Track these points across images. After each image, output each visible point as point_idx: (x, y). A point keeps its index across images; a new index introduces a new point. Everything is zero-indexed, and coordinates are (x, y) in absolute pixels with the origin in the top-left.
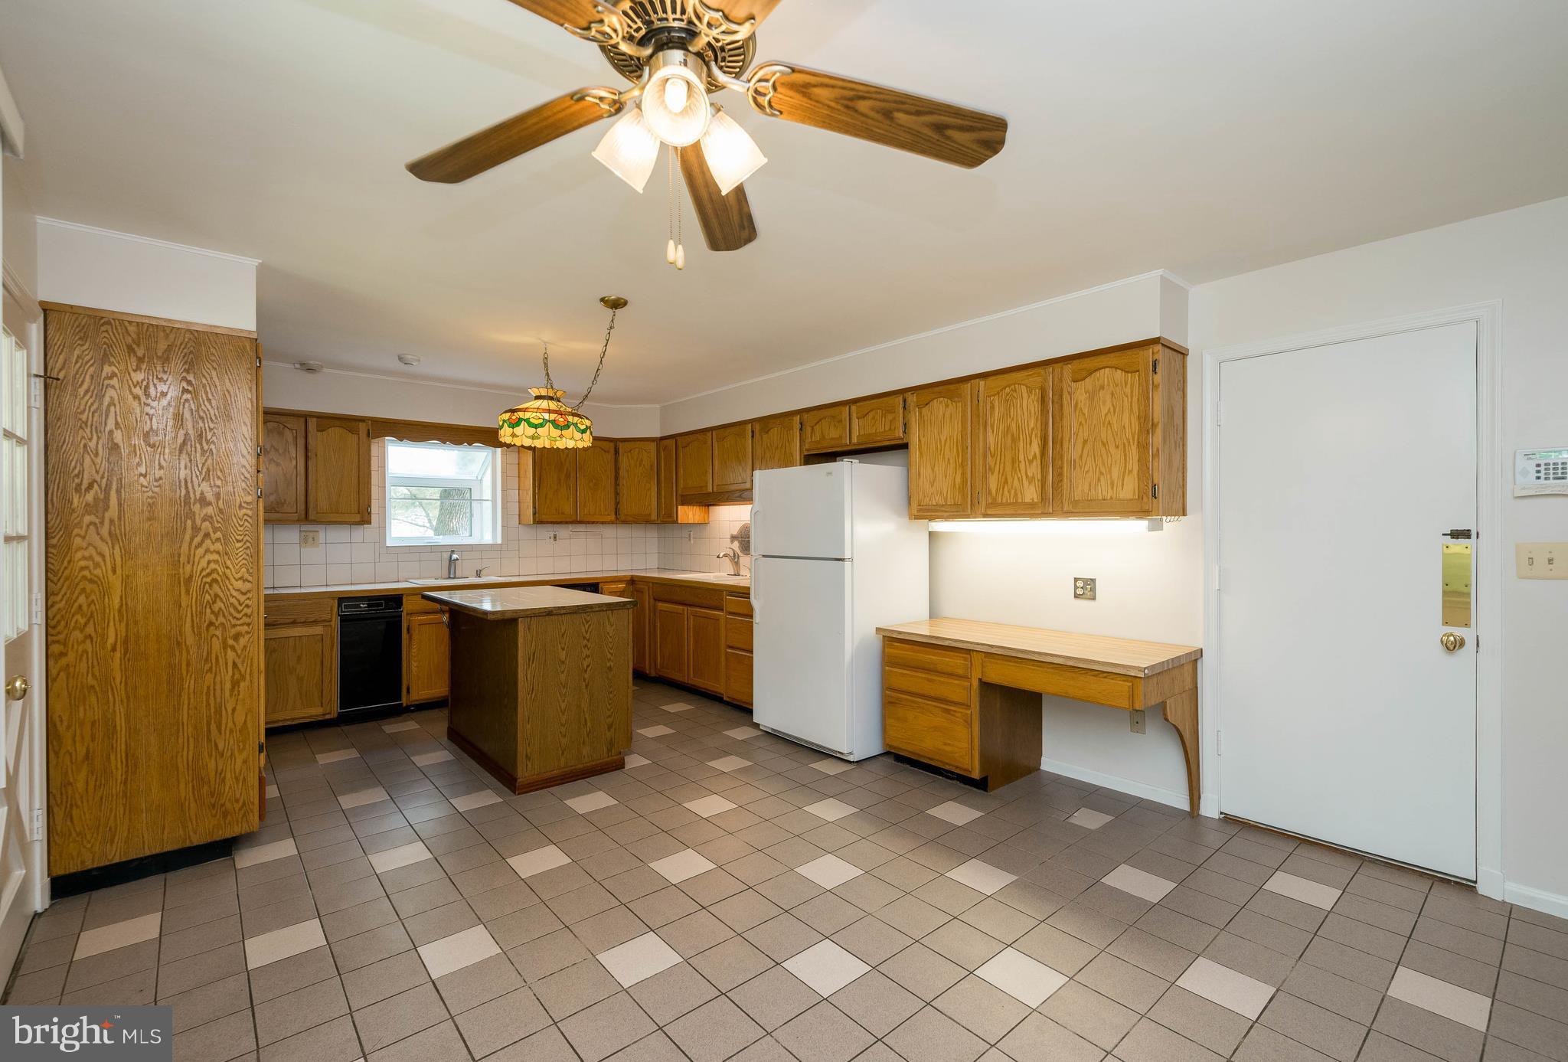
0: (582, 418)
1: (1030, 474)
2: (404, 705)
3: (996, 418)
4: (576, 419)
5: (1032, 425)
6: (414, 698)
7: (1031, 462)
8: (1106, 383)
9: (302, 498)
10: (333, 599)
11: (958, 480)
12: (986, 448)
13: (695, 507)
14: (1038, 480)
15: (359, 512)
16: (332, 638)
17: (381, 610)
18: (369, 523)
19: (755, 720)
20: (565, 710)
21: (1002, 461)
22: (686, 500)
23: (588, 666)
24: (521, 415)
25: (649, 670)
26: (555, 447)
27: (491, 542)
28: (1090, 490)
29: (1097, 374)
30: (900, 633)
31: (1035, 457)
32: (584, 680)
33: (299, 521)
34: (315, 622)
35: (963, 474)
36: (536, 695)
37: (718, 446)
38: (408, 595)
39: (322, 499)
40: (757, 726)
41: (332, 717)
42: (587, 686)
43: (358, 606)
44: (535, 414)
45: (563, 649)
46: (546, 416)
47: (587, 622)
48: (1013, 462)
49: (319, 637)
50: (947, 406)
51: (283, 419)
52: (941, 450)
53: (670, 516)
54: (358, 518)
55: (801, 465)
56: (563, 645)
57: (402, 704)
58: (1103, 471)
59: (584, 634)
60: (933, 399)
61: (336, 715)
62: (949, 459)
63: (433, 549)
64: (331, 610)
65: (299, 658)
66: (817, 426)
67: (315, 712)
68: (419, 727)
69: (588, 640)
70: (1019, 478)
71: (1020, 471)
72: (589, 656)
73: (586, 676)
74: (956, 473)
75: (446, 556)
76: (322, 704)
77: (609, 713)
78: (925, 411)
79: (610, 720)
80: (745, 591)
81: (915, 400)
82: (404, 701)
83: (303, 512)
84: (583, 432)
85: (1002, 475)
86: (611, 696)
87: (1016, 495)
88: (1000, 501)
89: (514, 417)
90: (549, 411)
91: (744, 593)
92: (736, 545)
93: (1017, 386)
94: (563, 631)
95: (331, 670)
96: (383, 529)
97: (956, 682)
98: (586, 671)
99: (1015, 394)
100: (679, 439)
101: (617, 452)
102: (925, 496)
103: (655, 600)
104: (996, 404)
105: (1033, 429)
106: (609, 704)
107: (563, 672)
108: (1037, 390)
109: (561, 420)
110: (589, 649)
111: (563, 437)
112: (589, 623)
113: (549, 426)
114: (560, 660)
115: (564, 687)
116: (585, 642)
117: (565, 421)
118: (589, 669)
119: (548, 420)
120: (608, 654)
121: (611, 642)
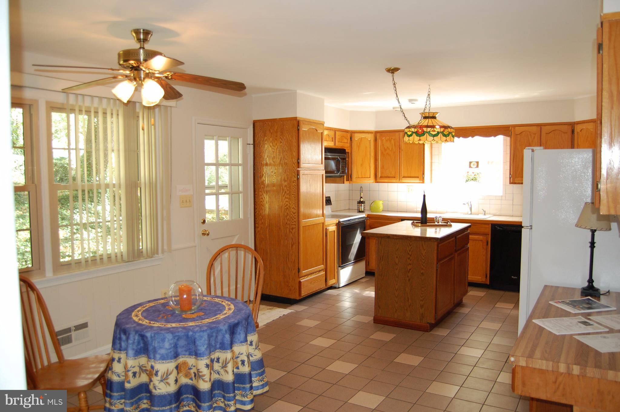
4: (429, 129)
15: (419, 177)
18: (423, 182)
20: (397, 289)
23: (410, 270)
32: (408, 276)
42: (409, 280)
46: (413, 130)
47: (410, 246)
54: (418, 180)
56: (397, 255)
59: (408, 251)
69: (411, 255)
72: (411, 264)
73: (409, 274)
77: (421, 299)
79: (422, 302)
83: (398, 177)
86: (423, 289)
94: (397, 247)
98: (409, 272)
107: (396, 269)
109: (420, 131)
110: (411, 260)
111: (420, 139)
112: (412, 246)
113: (414, 135)
114: (395, 263)
115: (397, 277)
116: (409, 256)
117: (422, 131)
118: (411, 271)
119: (414, 131)
120: (422, 266)
121: (424, 259)
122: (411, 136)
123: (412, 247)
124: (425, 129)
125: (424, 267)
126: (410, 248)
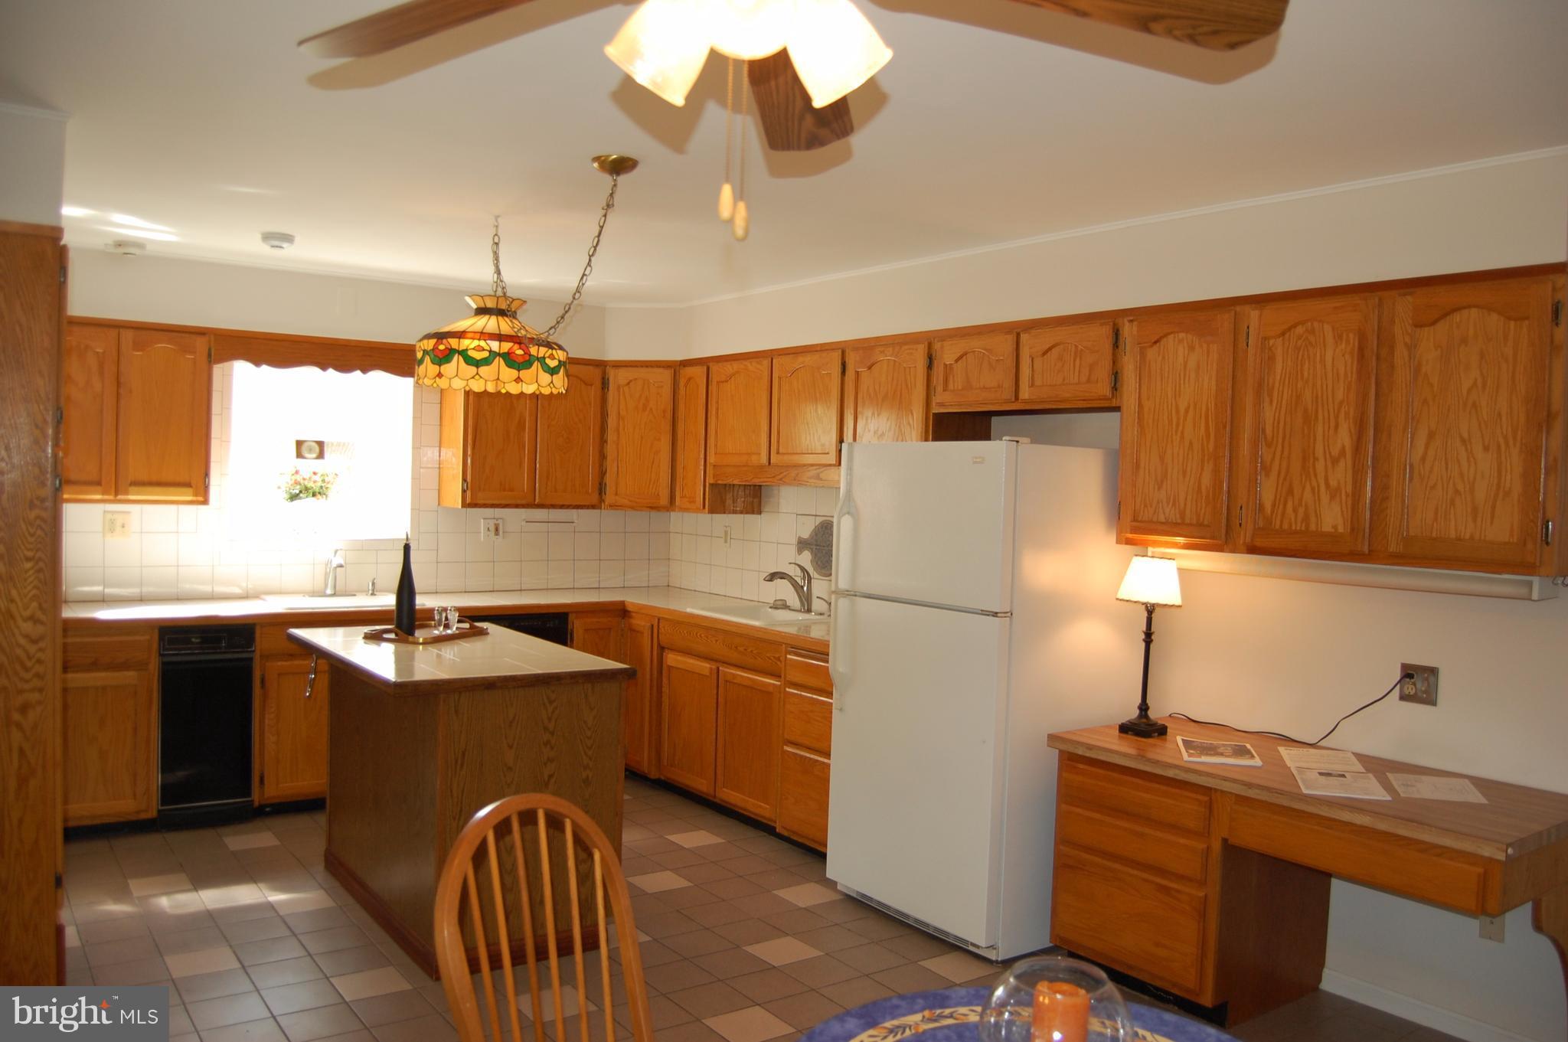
0: (552, 348)
1: (1333, 483)
2: (256, 804)
3: (1278, 377)
4: (543, 351)
5: (1340, 395)
6: (271, 795)
7: (1335, 461)
8: (1471, 332)
10: (153, 627)
11: (1207, 480)
12: (1259, 428)
14: (1347, 495)
15: (193, 486)
16: (150, 692)
17: (223, 648)
18: (208, 503)
19: (828, 875)
21: (1286, 453)
23: (551, 776)
24: (453, 343)
25: (646, 766)
26: (503, 391)
28: (1436, 519)
29: (1457, 317)
30: (1090, 747)
31: (1343, 452)
34: (124, 666)
35: (1216, 471)
38: (263, 625)
40: (832, 884)
41: (149, 815)
43: (189, 641)
44: (476, 343)
45: (511, 747)
46: (495, 345)
47: (551, 702)
48: (1305, 459)
49: (132, 690)
50: (1192, 348)
52: (1178, 425)
53: (694, 500)
54: (191, 495)
56: (510, 740)
57: (252, 801)
58: (1460, 487)
59: (546, 722)
60: (1169, 334)
61: (154, 813)
62: (1191, 443)
64: (150, 646)
65: (102, 721)
66: (960, 363)
67: (125, 806)
68: (276, 842)
69: (552, 733)
70: (1313, 489)
71: (1316, 475)
72: (553, 759)
74: (1202, 469)
76: (134, 793)
78: (1152, 353)
80: (819, 647)
81: (1135, 333)
82: (256, 797)
84: (553, 372)
85: (1285, 479)
87: (1306, 518)
88: (1277, 527)
89: (442, 347)
90: (500, 337)
91: (821, 652)
92: (805, 560)
93: (1316, 324)
94: (511, 717)
95: (148, 741)
97: (1182, 841)
99: (1312, 339)
100: (714, 367)
101: (605, 384)
102: (1145, 506)
103: (662, 648)
104: (1279, 352)
105: (1341, 403)
108: (1351, 336)
109: (520, 352)
110: (552, 748)
111: (519, 377)
112: (555, 704)
113: (499, 362)
114: (504, 765)
116: (546, 736)
117: (525, 353)
118: (553, 781)
119: (498, 351)
120: (584, 757)
121: (589, 738)
122: (488, 365)
123: (555, 708)
124: (533, 350)
125: (590, 759)
126: (550, 711)
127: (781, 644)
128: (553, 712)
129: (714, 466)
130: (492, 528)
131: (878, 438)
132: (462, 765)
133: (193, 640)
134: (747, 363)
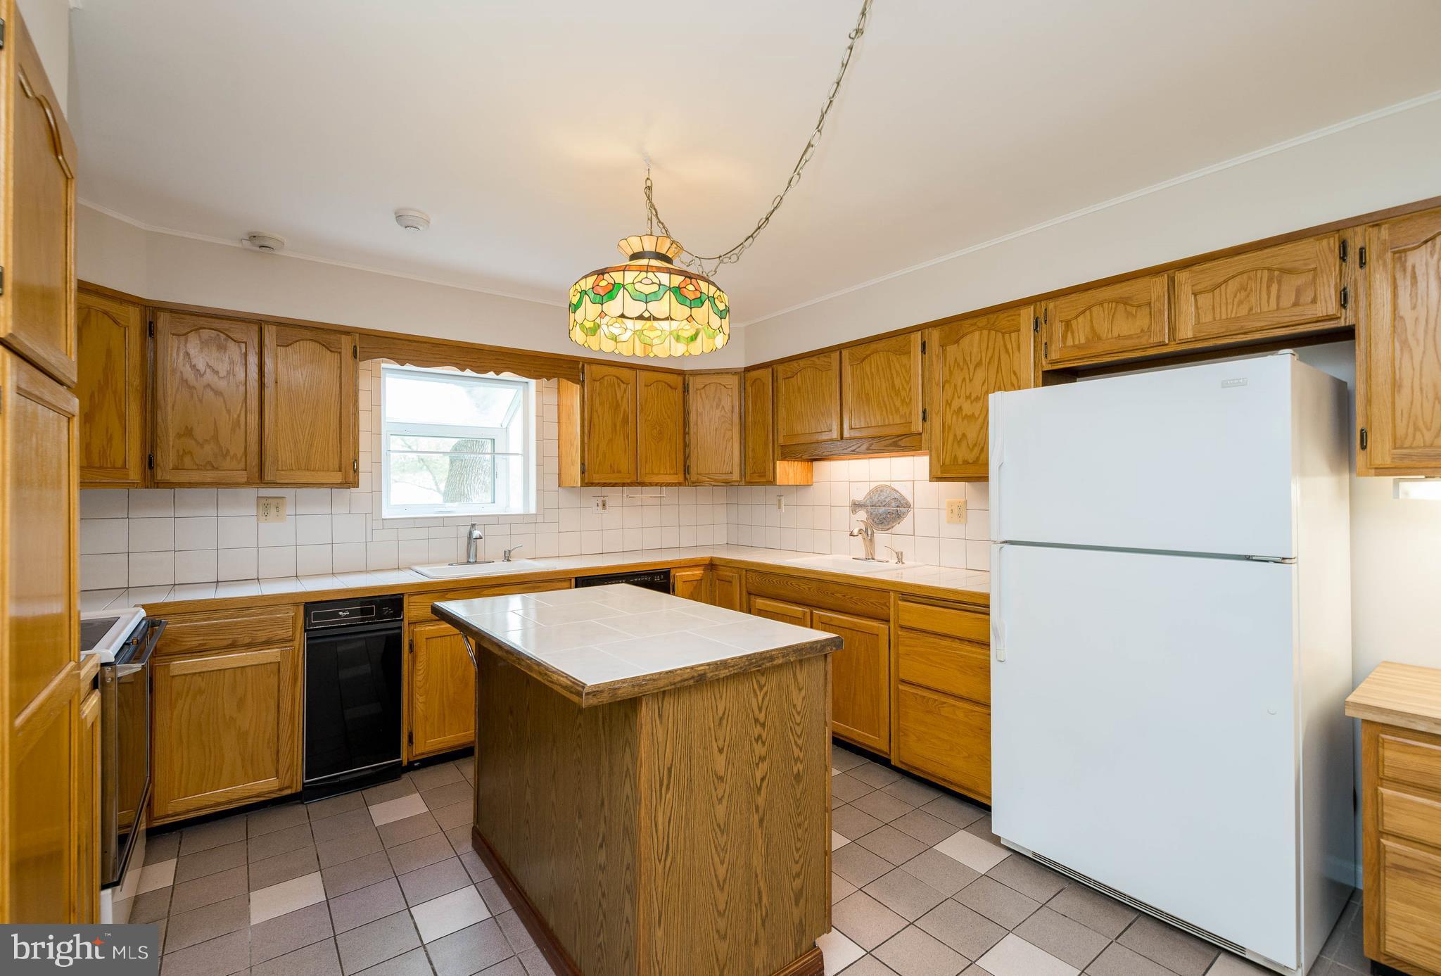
2: (405, 761)
6: (420, 751)
9: (254, 447)
10: (296, 605)
13: (796, 463)
15: (340, 471)
16: (295, 667)
17: (371, 619)
18: (356, 485)
19: (997, 832)
20: (724, 881)
22: (788, 453)
23: (763, 779)
24: (617, 276)
27: (521, 512)
32: (757, 811)
33: (249, 483)
34: (268, 643)
36: (674, 859)
37: (853, 374)
38: (411, 595)
39: (282, 449)
40: (996, 840)
41: (294, 792)
42: (761, 821)
43: (336, 615)
44: (643, 275)
45: (721, 751)
46: (665, 278)
47: (761, 688)
49: (275, 667)
51: (225, 325)
53: (763, 475)
54: (338, 478)
55: (1036, 385)
56: (721, 743)
57: (401, 760)
59: (757, 712)
61: (299, 788)
63: (444, 522)
64: (294, 623)
65: (241, 703)
66: (1081, 319)
67: (267, 785)
68: (426, 809)
69: (763, 725)
72: (765, 758)
73: (760, 800)
75: (464, 531)
76: (277, 772)
77: (796, 868)
79: (797, 883)
80: (982, 601)
81: (1382, 237)
82: (405, 755)
83: (256, 469)
86: (800, 831)
89: (603, 283)
92: (862, 516)
94: (720, 713)
95: (292, 717)
96: (376, 492)
98: (759, 789)
100: (779, 368)
103: (750, 594)
106: (798, 850)
107: (720, 800)
109: (691, 288)
110: (763, 743)
111: (690, 316)
112: (765, 689)
114: (716, 775)
115: (722, 832)
116: (757, 730)
117: (696, 290)
118: (765, 784)
119: (668, 285)
120: (794, 747)
121: (798, 724)
122: (658, 299)
123: (766, 693)
124: (704, 288)
126: (760, 699)
127: (888, 591)
128: (763, 699)
129: (782, 446)
130: (600, 505)
131: (972, 403)
132: (668, 788)
133: (341, 613)
134: (814, 359)
